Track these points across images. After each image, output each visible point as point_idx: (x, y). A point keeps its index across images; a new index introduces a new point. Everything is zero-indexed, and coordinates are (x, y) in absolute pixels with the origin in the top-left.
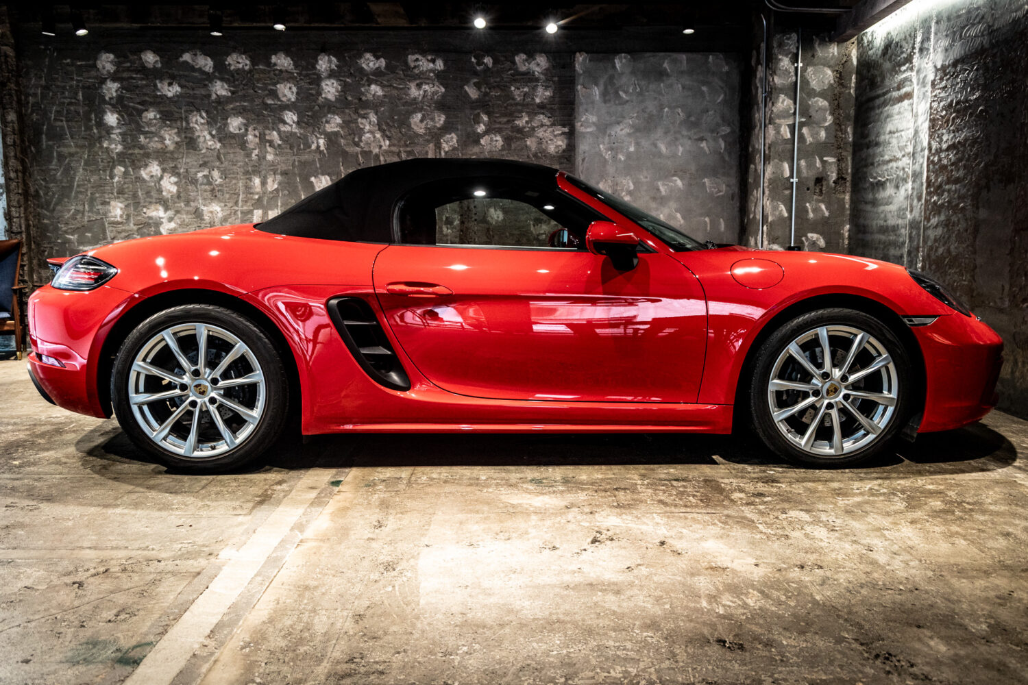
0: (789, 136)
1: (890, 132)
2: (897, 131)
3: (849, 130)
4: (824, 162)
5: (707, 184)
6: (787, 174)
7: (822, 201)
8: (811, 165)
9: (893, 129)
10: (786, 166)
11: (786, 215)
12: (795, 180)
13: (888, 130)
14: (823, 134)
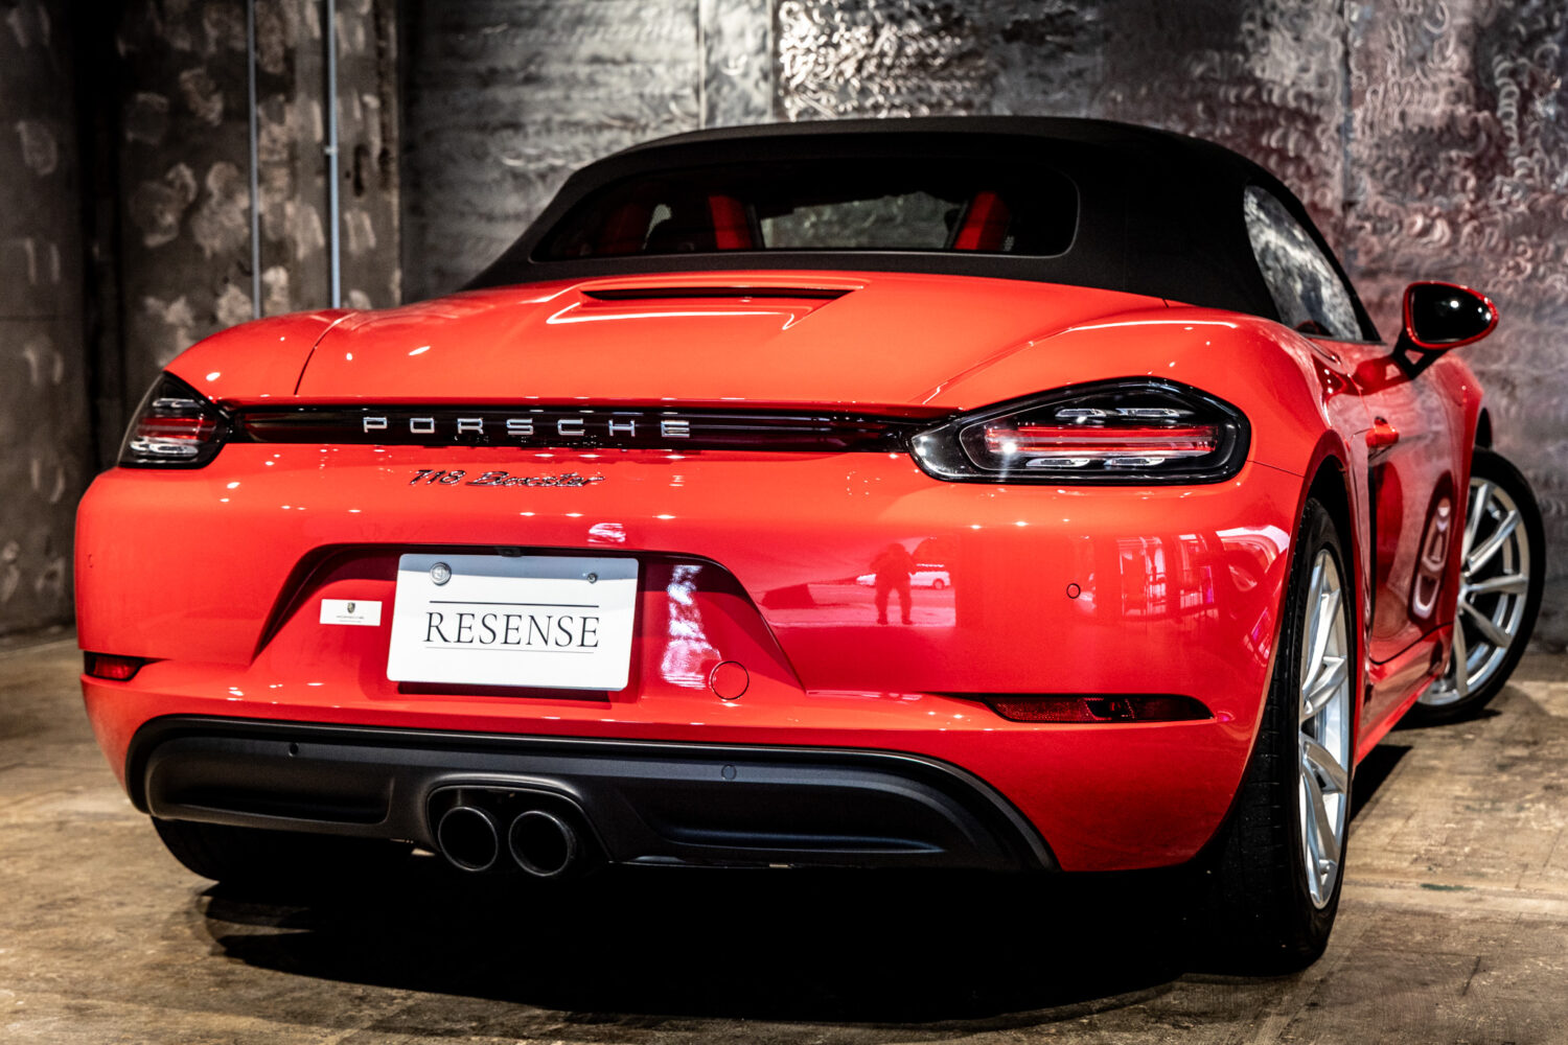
0: (317, 32)
1: (596, 60)
2: (629, 60)
3: (392, 30)
4: (364, 106)
5: (25, 139)
6: (319, 134)
7: (363, 208)
8: (347, 113)
9: (605, 51)
10: (316, 110)
11: (321, 241)
12: (333, 150)
13: (586, 50)
14: (360, 36)
